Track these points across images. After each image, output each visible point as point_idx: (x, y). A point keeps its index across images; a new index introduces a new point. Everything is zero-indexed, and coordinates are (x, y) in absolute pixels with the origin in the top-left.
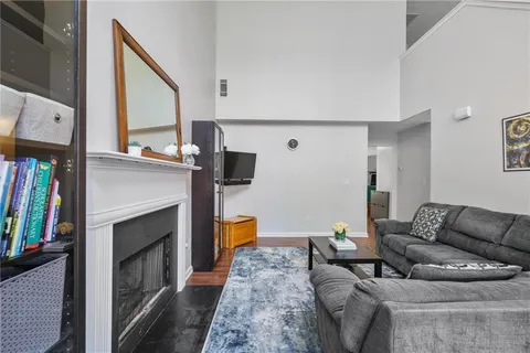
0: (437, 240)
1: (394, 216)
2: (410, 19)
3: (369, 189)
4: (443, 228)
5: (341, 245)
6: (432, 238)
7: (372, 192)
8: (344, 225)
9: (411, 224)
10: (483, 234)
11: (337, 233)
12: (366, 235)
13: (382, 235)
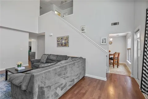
0: (46, 62)
1: (36, 58)
2: (41, 8)
3: (29, 51)
4: (47, 59)
5: (19, 69)
6: (45, 62)
7: (30, 52)
8: (21, 62)
9: (40, 59)
10: (54, 59)
11: (18, 65)
12: (28, 65)
13: (33, 63)
